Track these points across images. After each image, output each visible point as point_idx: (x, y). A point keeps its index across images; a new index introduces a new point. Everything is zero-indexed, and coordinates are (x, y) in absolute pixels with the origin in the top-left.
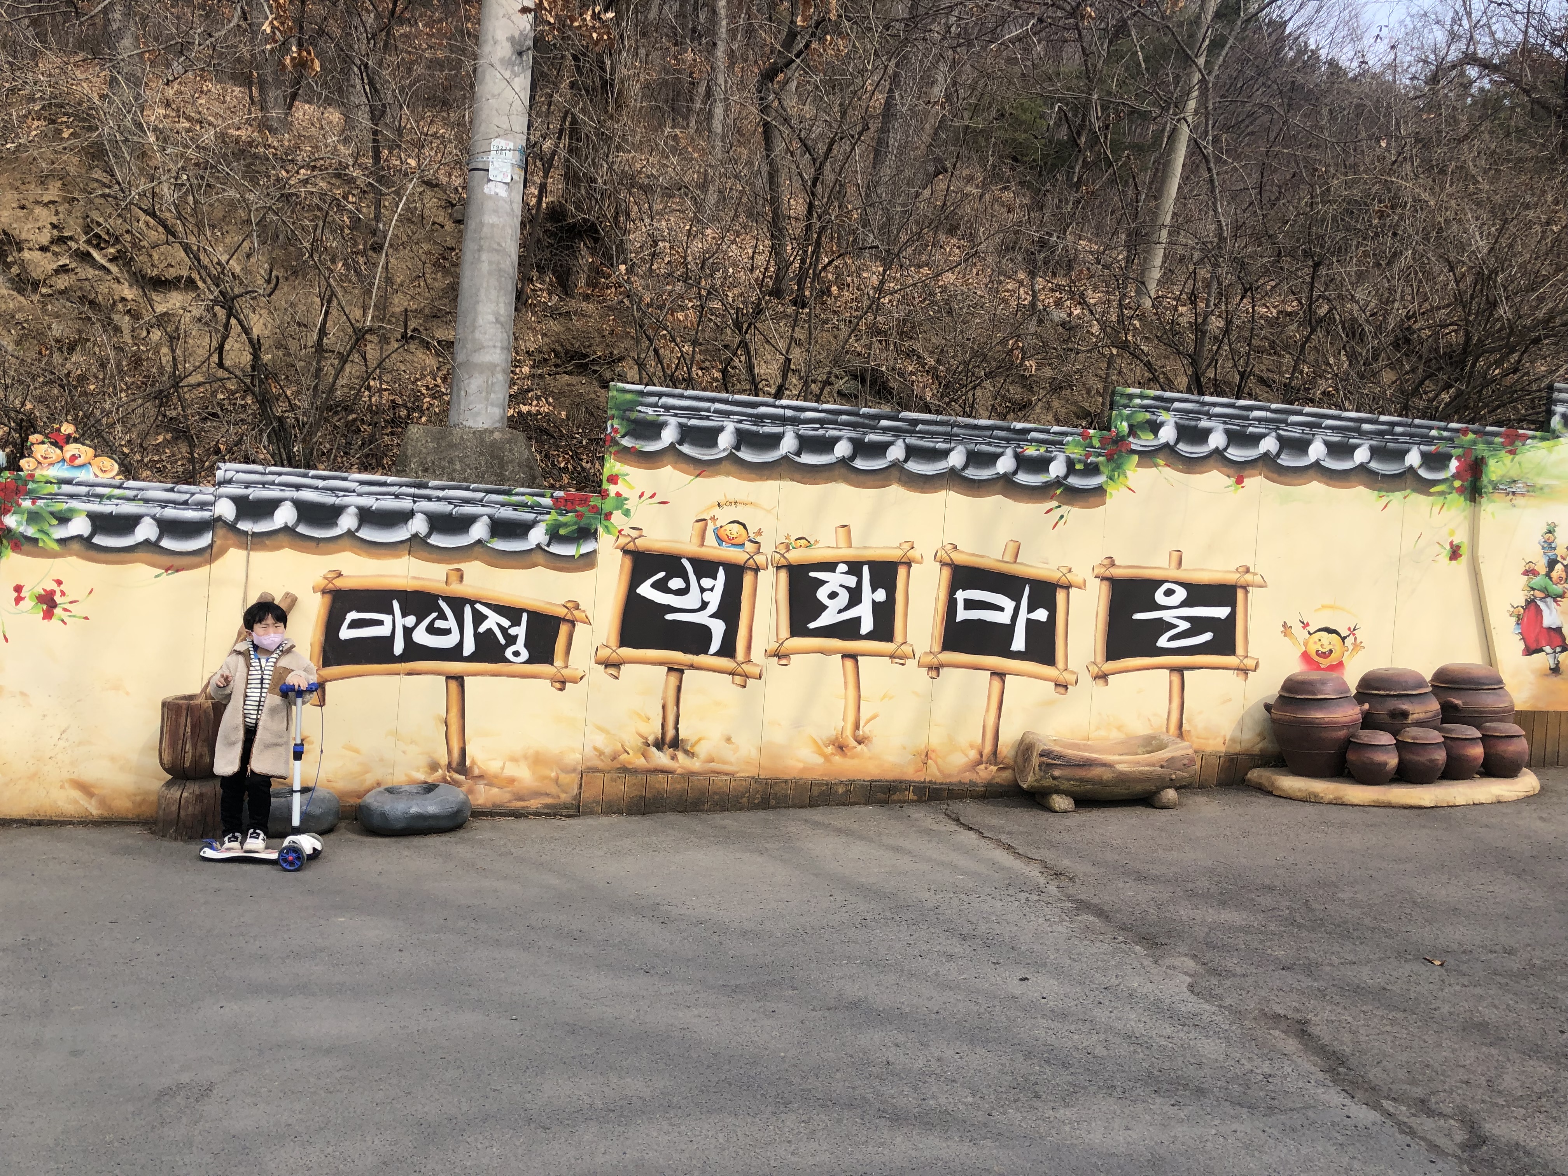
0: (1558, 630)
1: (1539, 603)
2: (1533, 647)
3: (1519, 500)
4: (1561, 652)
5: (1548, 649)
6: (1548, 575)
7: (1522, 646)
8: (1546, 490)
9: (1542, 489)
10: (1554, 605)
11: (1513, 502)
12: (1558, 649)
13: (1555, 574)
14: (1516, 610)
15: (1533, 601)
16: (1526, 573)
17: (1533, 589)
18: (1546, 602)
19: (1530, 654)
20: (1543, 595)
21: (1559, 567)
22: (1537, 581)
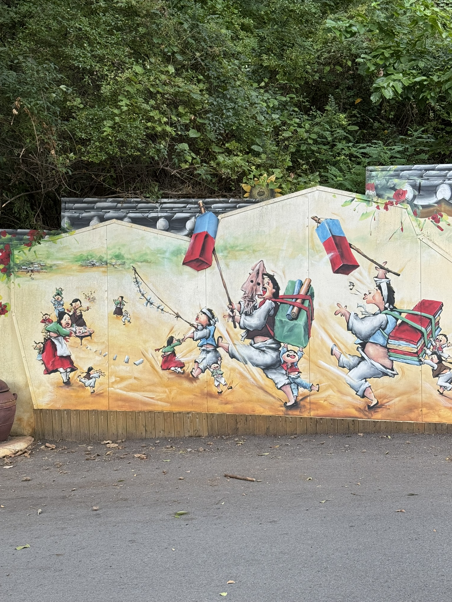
0: (68, 357)
1: (53, 340)
2: (51, 368)
3: (36, 275)
4: (71, 372)
5: (61, 370)
6: (59, 322)
7: (43, 368)
8: (54, 268)
9: (51, 267)
10: (64, 341)
11: (32, 276)
12: (69, 370)
13: (63, 322)
14: (38, 346)
15: (49, 339)
16: (44, 321)
17: (49, 331)
18: (58, 340)
19: (49, 373)
20: (55, 335)
21: (66, 317)
22: (50, 326)
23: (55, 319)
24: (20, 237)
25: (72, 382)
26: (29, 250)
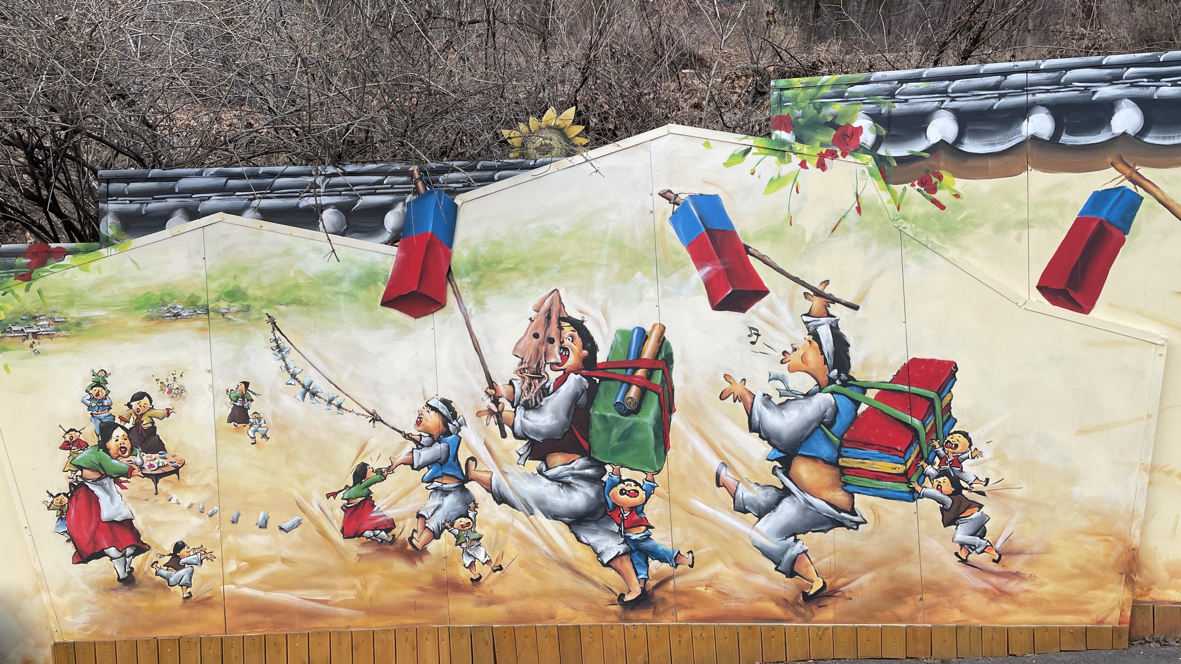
0: (128, 523)
1: (91, 486)
2: (89, 550)
3: (44, 345)
4: (134, 555)
5: (112, 551)
6: (103, 445)
7: (71, 549)
8: (86, 326)
9: (78, 324)
10: (115, 488)
11: (37, 347)
12: (129, 551)
13: (112, 444)
14: (56, 501)
15: (82, 484)
16: (66, 446)
17: (81, 468)
18: (102, 486)
19: (85, 561)
20: (96, 476)
21: (118, 433)
22: (83, 456)
23: (93, 440)
24: (9, 261)
25: (139, 576)
26: (27, 290)
